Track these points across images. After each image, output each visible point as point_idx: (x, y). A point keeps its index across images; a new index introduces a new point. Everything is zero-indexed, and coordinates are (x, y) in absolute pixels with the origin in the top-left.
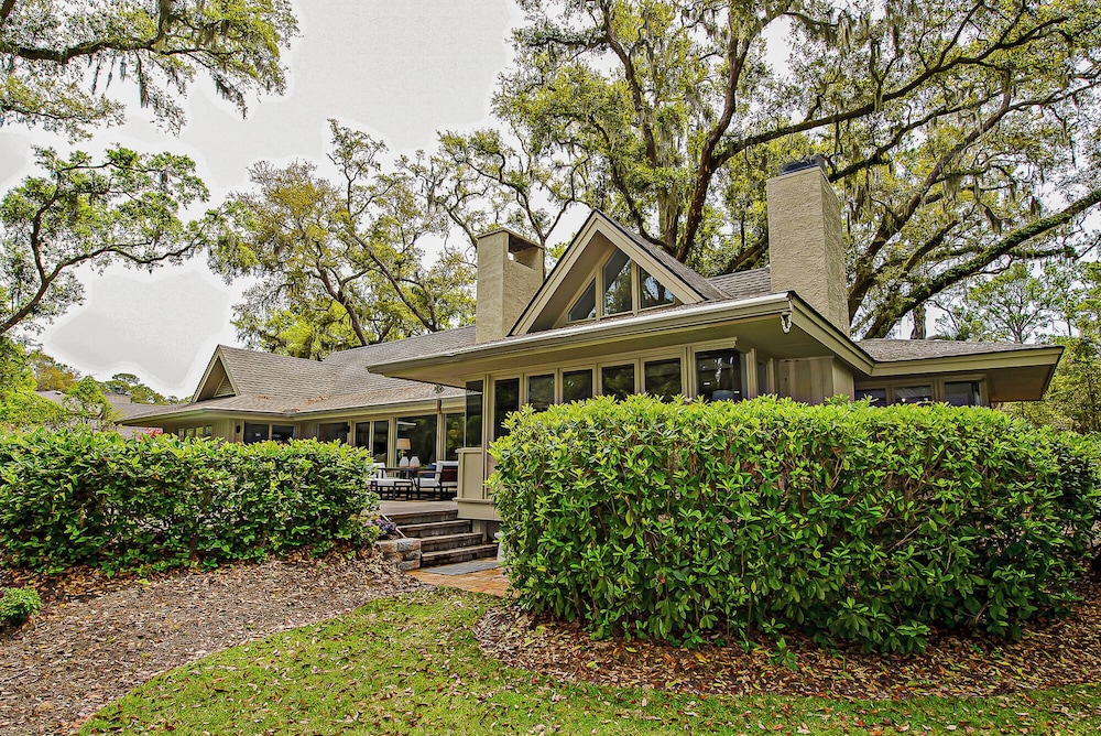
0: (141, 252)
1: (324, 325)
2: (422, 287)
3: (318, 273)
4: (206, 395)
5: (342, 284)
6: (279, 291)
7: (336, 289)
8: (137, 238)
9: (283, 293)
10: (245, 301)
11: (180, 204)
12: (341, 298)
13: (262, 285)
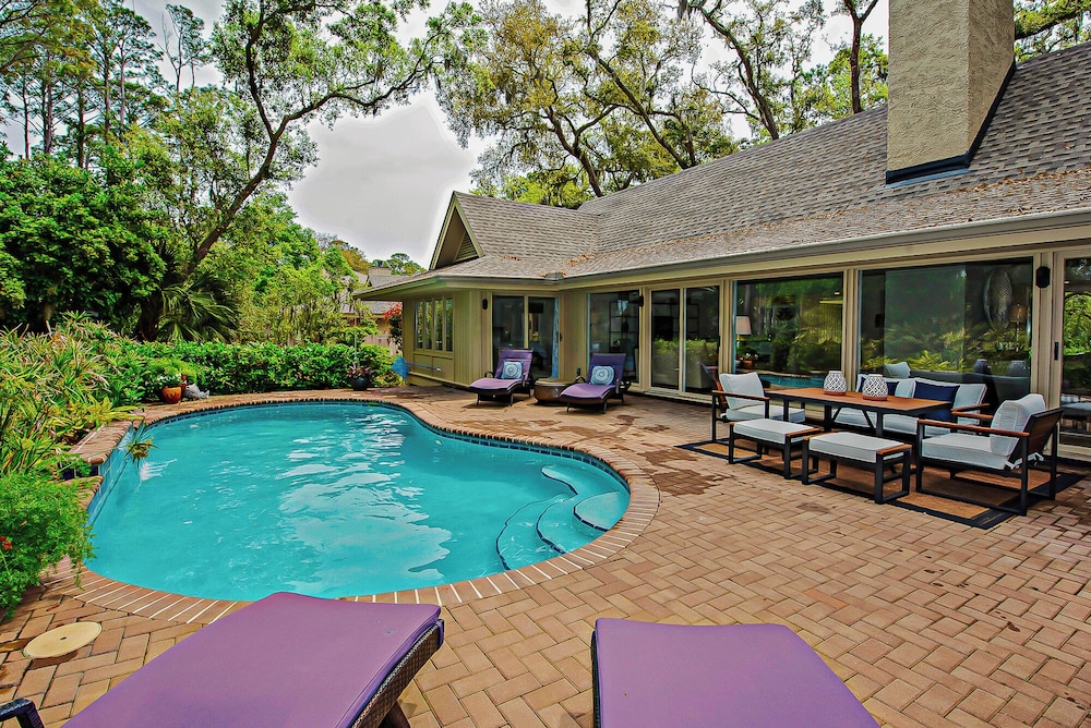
0: (366, 95)
1: (558, 185)
2: (679, 118)
3: (550, 125)
4: (444, 260)
5: (578, 133)
6: (512, 153)
7: (571, 140)
8: (360, 78)
9: (516, 154)
10: (480, 167)
11: (398, 15)
12: (576, 152)
13: (495, 146)
